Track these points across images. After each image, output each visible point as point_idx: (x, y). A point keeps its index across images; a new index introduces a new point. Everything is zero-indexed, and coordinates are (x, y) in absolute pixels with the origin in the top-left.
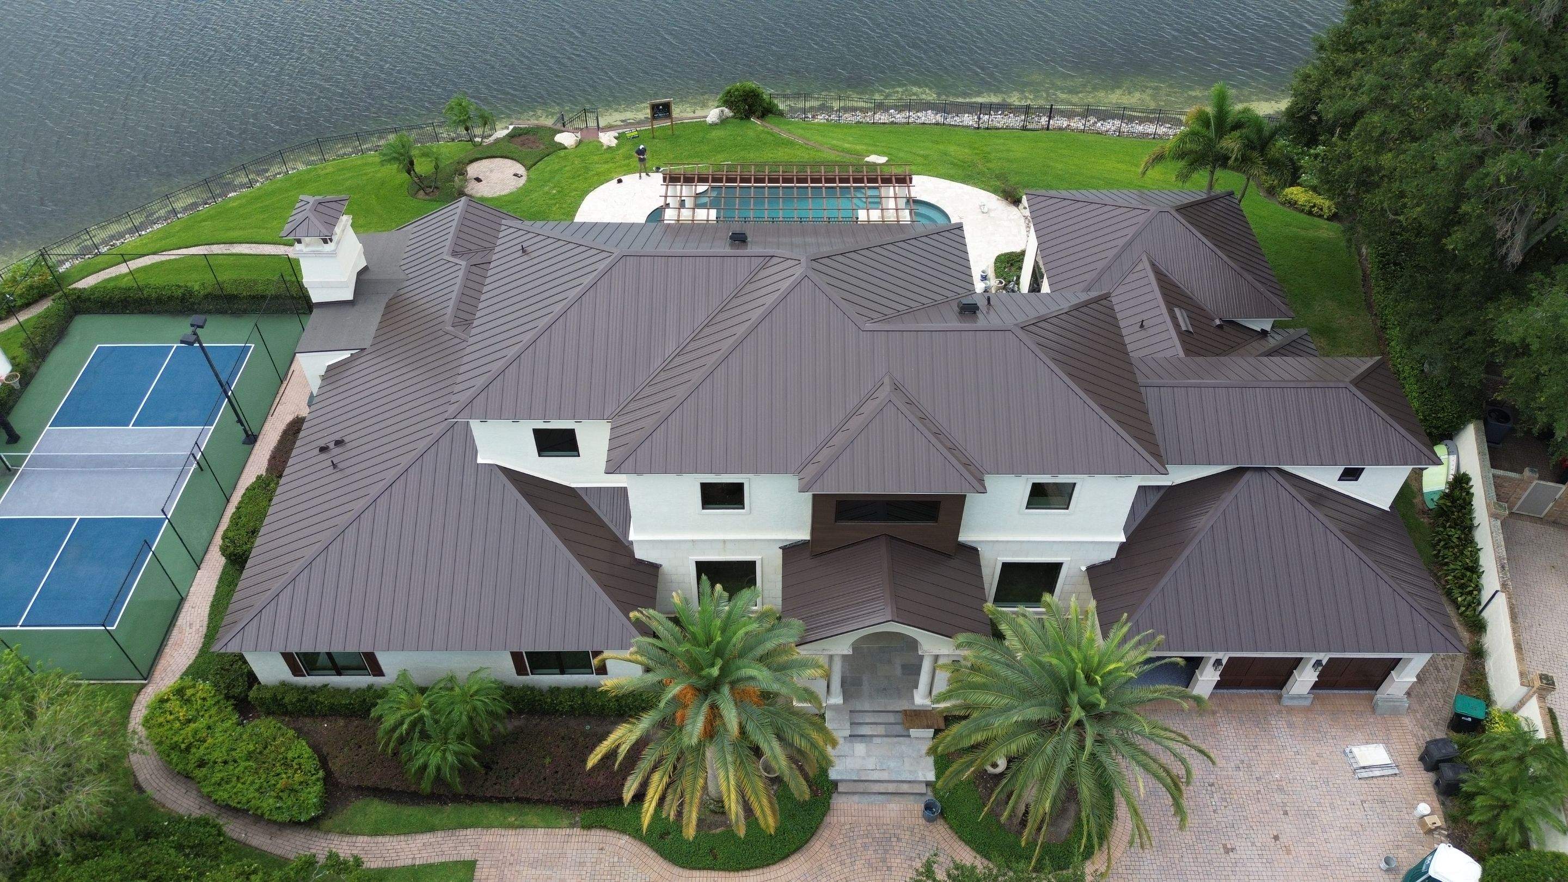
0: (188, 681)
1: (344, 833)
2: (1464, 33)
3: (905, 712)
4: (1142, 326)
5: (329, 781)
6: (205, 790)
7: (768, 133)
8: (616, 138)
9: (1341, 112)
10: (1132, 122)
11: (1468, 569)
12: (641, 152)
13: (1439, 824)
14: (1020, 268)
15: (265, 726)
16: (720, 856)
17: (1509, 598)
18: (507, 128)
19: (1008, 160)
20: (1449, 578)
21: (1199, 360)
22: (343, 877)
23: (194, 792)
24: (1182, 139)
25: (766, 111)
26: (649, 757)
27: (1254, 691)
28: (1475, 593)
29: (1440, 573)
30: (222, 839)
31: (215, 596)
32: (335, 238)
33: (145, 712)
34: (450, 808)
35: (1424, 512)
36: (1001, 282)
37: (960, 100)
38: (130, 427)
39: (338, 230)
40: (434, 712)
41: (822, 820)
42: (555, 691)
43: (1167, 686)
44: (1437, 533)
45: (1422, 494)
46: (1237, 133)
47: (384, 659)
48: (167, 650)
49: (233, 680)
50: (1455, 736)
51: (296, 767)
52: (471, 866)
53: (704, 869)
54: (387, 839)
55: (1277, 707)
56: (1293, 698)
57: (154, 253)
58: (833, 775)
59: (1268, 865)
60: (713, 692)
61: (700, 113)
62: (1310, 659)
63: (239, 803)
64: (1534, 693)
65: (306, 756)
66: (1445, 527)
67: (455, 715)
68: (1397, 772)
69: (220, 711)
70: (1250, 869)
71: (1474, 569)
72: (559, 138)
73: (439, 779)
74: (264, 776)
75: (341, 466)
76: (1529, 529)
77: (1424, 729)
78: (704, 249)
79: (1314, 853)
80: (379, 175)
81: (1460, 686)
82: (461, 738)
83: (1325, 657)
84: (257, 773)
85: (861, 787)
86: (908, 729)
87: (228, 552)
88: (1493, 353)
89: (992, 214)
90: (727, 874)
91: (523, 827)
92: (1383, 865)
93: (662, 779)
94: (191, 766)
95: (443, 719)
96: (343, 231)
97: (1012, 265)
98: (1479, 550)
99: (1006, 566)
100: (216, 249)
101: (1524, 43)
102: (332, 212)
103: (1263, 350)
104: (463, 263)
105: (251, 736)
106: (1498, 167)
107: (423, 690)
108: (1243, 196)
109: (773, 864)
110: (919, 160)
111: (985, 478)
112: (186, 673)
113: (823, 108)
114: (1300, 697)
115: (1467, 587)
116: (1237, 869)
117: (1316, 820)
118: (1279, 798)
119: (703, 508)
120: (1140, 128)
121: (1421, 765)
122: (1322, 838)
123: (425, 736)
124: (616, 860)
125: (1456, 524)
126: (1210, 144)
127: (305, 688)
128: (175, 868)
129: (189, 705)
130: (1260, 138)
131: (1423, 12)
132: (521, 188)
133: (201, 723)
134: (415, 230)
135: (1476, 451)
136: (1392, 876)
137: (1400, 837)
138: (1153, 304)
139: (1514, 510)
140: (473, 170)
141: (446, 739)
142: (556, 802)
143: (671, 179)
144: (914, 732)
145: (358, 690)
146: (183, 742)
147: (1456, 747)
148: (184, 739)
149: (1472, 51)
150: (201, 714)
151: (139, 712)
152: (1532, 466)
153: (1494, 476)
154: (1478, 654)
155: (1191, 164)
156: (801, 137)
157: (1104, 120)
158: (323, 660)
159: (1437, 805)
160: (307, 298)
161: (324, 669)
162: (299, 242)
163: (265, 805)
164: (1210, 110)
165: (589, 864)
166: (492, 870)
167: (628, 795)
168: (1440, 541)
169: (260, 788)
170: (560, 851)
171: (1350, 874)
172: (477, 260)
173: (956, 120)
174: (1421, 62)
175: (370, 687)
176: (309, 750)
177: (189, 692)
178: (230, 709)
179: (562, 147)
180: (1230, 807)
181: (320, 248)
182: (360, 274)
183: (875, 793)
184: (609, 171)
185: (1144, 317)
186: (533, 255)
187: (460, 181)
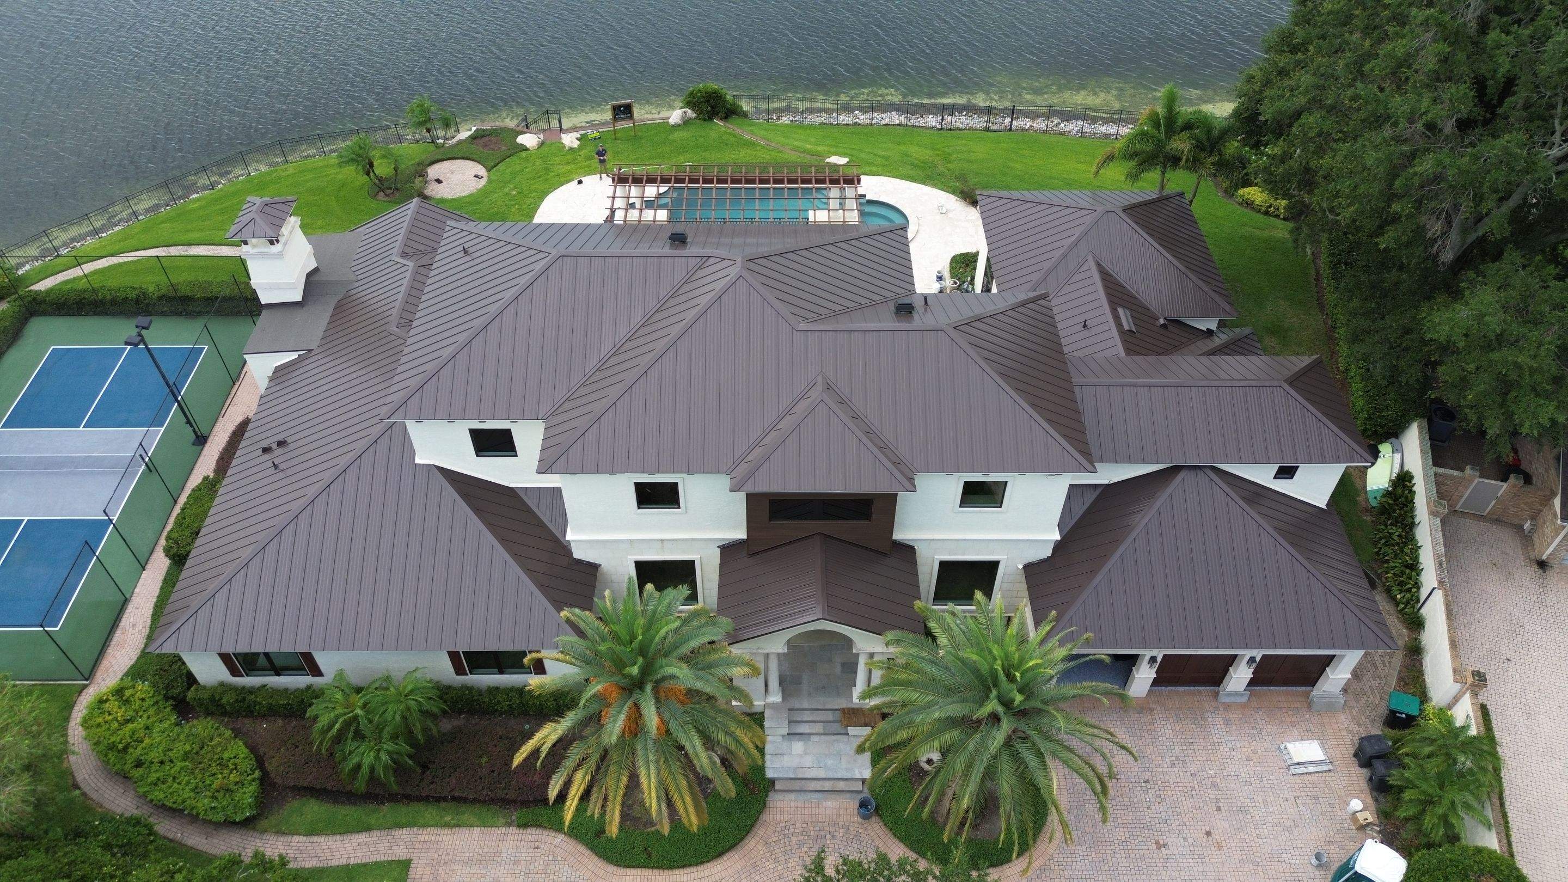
0: (128, 682)
1: (280, 833)
2: (1396, 33)
3: (843, 710)
4: (1085, 326)
5: (265, 781)
6: (141, 790)
7: (731, 134)
8: (578, 139)
9: (1279, 112)
10: (1095, 123)
11: (1407, 566)
12: (600, 154)
13: (1370, 820)
14: (975, 269)
15: (202, 726)
16: (654, 855)
17: (1446, 595)
18: (470, 130)
19: (969, 161)
20: (1389, 575)
21: (1138, 359)
22: (268, 876)
23: (132, 792)
24: (1131, 139)
25: (733, 113)
26: (574, 754)
27: (1192, 688)
28: (1414, 590)
29: (1380, 571)
30: (152, 838)
31: (158, 597)
32: (282, 240)
33: (85, 712)
34: (386, 808)
35: (1367, 510)
36: (955, 283)
37: (926, 101)
38: (81, 428)
39: (285, 230)
40: (368, 712)
41: (758, 818)
42: (494, 691)
43: (1094, 683)
44: (1378, 530)
45: (1366, 492)
46: (1186, 135)
47: (321, 659)
48: (110, 651)
49: (172, 681)
50: (1389, 731)
51: (231, 767)
52: (405, 865)
53: (638, 867)
54: (322, 839)
55: (1214, 704)
56: (1230, 694)
57: (112, 255)
58: (770, 774)
59: (1199, 861)
60: (638, 691)
61: (664, 114)
62: (1243, 656)
63: (174, 803)
64: (1467, 689)
65: (242, 756)
66: (1386, 526)
67: (389, 715)
68: (1331, 767)
69: (158, 712)
70: (1182, 865)
71: (1413, 567)
72: (521, 139)
73: (373, 778)
74: (200, 776)
75: (282, 466)
76: (1471, 528)
77: (1360, 725)
78: (643, 250)
79: (1246, 849)
80: (340, 177)
81: (1398, 683)
82: (394, 737)
83: (1258, 654)
84: (193, 773)
85: (797, 785)
86: (846, 727)
87: (171, 553)
88: (1428, 351)
89: (950, 215)
90: (661, 872)
91: (459, 826)
92: (1314, 861)
93: (584, 777)
94: (128, 766)
95: (376, 718)
96: (291, 232)
97: (967, 265)
98: (1419, 547)
99: (942, 564)
100: (174, 251)
101: (1450, 44)
102: (279, 214)
103: (1205, 349)
104: (411, 264)
105: (188, 736)
106: (1426, 166)
107: (359, 690)
108: (1194, 196)
109: (708, 862)
110: (880, 161)
111: (916, 477)
112: (126, 675)
113: (787, 110)
114: (1236, 694)
115: (1406, 584)
116: (1169, 865)
117: (1249, 816)
118: (1212, 794)
119: (639, 508)
120: (1103, 129)
121: (1356, 762)
122: (1254, 835)
123: (359, 736)
124: (551, 858)
125: (1397, 522)
126: (1159, 145)
127: (244, 688)
128: (101, 867)
129: (128, 706)
130: (1209, 139)
131: (1357, 12)
132: (481, 189)
133: (140, 723)
134: (368, 231)
135: (1419, 450)
136: (1322, 872)
137: (1332, 833)
138: (1096, 304)
139: (1457, 508)
140: (433, 171)
141: (380, 738)
142: (493, 801)
143: (621, 180)
144: (851, 730)
145: (297, 690)
146: (120, 743)
147: (1390, 743)
148: (121, 740)
149: (1400, 52)
150: (140, 714)
151: (79, 712)
152: (1474, 466)
153: (1436, 474)
154: (1415, 651)
155: (1141, 164)
156: (763, 138)
157: (1068, 121)
158: (262, 661)
159: (1370, 801)
160: (257, 299)
161: (263, 669)
162: (246, 243)
163: (200, 805)
164: (1161, 110)
165: (523, 863)
166: (427, 869)
167: (553, 794)
168: (1381, 538)
169: (196, 788)
170: (495, 850)
171: (1281, 870)
172: (424, 261)
173: (921, 121)
174: (1355, 62)
175: (309, 688)
176: (246, 750)
177: (128, 693)
178: (168, 709)
179: (524, 148)
180: (1164, 804)
181: (266, 250)
182: (309, 275)
183: (811, 791)
184: (570, 172)
185: (1086, 317)
186: (475, 255)
187: (421, 182)
